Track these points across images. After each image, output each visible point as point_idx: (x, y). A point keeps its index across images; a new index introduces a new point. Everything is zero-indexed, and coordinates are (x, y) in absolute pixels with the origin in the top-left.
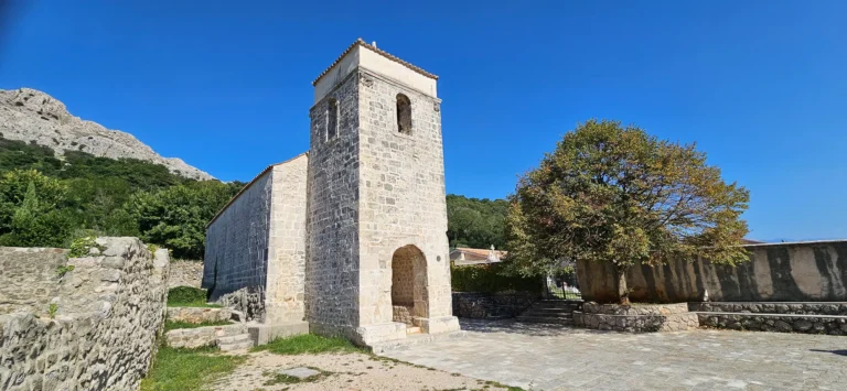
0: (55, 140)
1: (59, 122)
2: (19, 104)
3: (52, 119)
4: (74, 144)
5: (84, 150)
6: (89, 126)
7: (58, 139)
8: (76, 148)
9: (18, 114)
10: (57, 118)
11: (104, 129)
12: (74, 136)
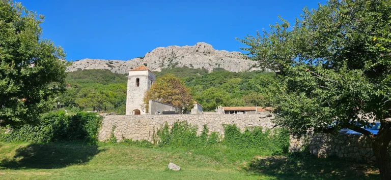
0: (210, 64)
1: (210, 55)
2: (197, 51)
3: (208, 54)
4: (216, 64)
5: (220, 67)
6: (222, 53)
7: (211, 63)
8: (217, 66)
9: (197, 56)
10: (209, 53)
11: (228, 52)
12: (216, 60)
